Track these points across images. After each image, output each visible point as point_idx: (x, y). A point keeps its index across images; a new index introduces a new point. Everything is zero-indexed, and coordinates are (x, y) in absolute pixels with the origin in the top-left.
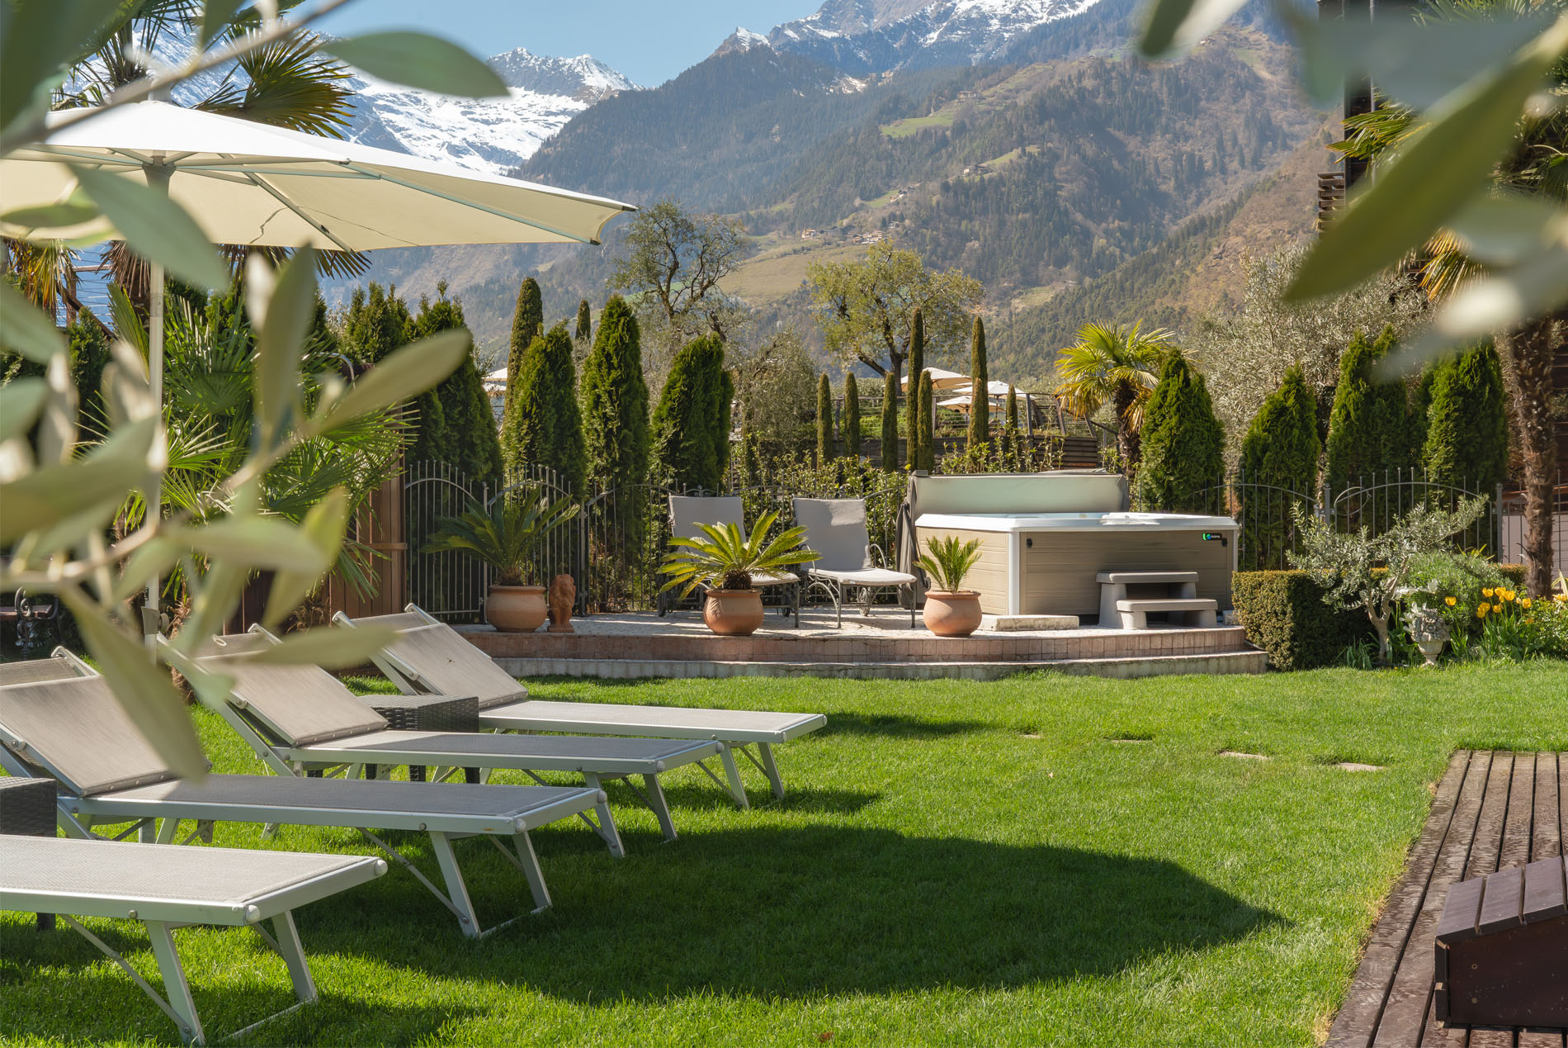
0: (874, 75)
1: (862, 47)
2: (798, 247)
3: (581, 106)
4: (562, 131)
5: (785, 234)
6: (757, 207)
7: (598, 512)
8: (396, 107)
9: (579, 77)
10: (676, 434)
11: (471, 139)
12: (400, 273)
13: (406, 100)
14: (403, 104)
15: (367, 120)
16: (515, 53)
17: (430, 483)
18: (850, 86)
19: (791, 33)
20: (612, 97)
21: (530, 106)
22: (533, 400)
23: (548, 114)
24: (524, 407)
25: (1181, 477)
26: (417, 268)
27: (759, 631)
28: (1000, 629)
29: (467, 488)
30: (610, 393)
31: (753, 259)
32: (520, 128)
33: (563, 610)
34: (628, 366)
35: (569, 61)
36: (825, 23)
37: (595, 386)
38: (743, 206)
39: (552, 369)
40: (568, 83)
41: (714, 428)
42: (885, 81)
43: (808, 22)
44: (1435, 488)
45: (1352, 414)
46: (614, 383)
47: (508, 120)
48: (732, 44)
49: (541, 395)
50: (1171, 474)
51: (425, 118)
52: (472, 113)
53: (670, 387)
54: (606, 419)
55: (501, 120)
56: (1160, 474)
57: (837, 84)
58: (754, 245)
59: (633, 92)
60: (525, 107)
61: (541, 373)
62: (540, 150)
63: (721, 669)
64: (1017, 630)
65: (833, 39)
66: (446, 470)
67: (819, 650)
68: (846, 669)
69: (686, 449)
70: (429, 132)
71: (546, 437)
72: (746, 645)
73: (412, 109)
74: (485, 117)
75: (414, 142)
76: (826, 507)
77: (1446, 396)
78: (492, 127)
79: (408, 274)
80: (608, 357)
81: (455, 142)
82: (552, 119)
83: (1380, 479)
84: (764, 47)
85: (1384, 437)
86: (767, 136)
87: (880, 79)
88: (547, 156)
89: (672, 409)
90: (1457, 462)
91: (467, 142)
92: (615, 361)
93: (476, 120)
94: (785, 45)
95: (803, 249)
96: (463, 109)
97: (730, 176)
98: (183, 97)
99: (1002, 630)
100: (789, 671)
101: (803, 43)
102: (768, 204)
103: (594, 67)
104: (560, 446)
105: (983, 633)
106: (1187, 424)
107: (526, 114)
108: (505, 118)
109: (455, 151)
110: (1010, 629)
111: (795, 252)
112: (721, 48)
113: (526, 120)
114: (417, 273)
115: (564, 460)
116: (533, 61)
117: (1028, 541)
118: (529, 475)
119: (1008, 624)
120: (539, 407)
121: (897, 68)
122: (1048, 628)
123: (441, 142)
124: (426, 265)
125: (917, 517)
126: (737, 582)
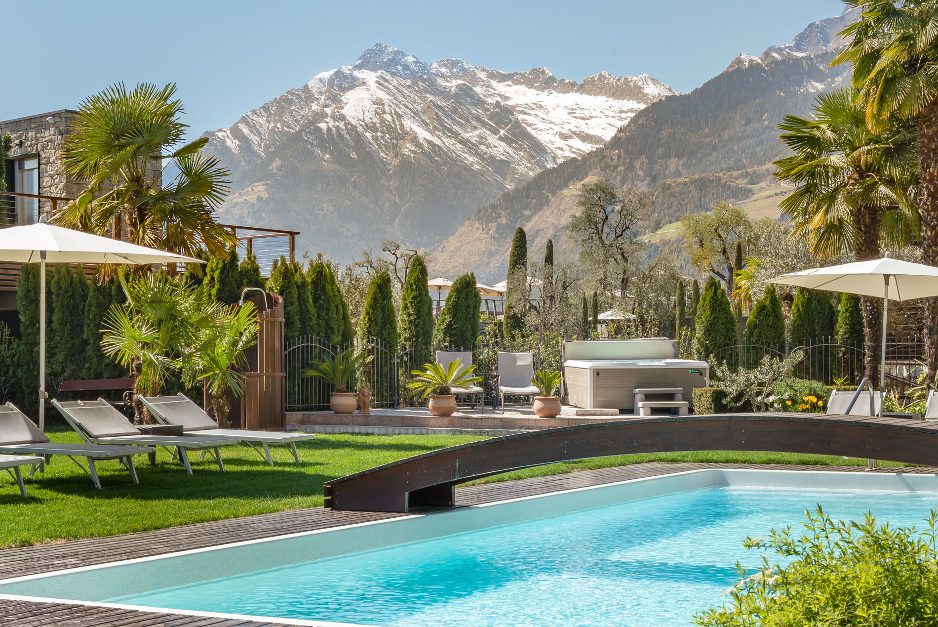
0: (830, 79)
1: (821, 62)
2: (778, 191)
3: (642, 106)
4: (629, 123)
5: (770, 183)
6: (753, 167)
7: (405, 359)
8: (528, 111)
9: (640, 88)
10: (451, 321)
11: (574, 129)
12: (530, 213)
13: (534, 107)
14: (533, 109)
15: (510, 121)
16: (601, 75)
17: (307, 346)
18: (814, 87)
19: (775, 55)
20: (661, 100)
21: (610, 107)
22: (371, 306)
23: (622, 112)
24: (367, 310)
25: (712, 341)
26: (540, 210)
27: (455, 414)
28: (577, 415)
29: (328, 348)
30: (411, 302)
31: (748, 200)
32: (604, 121)
33: (365, 403)
34: (420, 289)
35: (634, 78)
36: (798, 47)
37: (406, 299)
38: (744, 167)
39: (381, 291)
40: (634, 92)
41: (470, 318)
42: (837, 83)
43: (786, 47)
44: (841, 347)
45: (801, 309)
46: (414, 298)
47: (597, 117)
48: (738, 63)
49: (375, 304)
50: (708, 340)
51: (545, 117)
52: (574, 113)
53: (449, 298)
54: (409, 315)
55: (592, 117)
56: (702, 340)
57: (804, 87)
58: (750, 191)
59: (674, 96)
60: (607, 108)
61: (375, 294)
62: (616, 135)
63: (430, 431)
64: (586, 415)
65: (803, 57)
66: (316, 340)
67: (479, 423)
68: (488, 432)
69: (455, 328)
70: (548, 126)
71: (376, 324)
72: (445, 420)
73: (538, 112)
74: (582, 115)
75: (539, 132)
76: (514, 356)
77: (846, 300)
78: (587, 121)
79: (535, 213)
80: (411, 285)
81: (564, 131)
82: (623, 115)
83: (814, 343)
84: (758, 65)
85: (817, 321)
86: (759, 122)
87: (834, 82)
88: (620, 138)
89: (449, 309)
90: (851, 334)
91: (571, 131)
92: (414, 287)
93: (577, 118)
94: (771, 63)
95: (782, 192)
96: (569, 111)
97: (736, 147)
98: (402, 110)
99: (579, 415)
100: (461, 433)
101: (783, 61)
102: (760, 164)
103: (650, 82)
104: (383, 328)
105: (562, 416)
106: (715, 315)
107: (608, 113)
108: (595, 116)
109: (564, 137)
110: (583, 415)
111: (776, 194)
112: (731, 66)
113: (607, 116)
114: (540, 213)
115: (385, 333)
116: (612, 79)
117: (597, 373)
118: (368, 342)
119: (582, 413)
120: (373, 310)
121: (845, 74)
122: (603, 415)
123: (555, 132)
124: (546, 208)
125: (566, 361)
126: (444, 391)
